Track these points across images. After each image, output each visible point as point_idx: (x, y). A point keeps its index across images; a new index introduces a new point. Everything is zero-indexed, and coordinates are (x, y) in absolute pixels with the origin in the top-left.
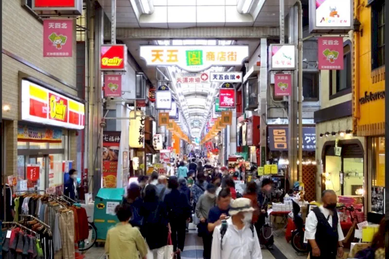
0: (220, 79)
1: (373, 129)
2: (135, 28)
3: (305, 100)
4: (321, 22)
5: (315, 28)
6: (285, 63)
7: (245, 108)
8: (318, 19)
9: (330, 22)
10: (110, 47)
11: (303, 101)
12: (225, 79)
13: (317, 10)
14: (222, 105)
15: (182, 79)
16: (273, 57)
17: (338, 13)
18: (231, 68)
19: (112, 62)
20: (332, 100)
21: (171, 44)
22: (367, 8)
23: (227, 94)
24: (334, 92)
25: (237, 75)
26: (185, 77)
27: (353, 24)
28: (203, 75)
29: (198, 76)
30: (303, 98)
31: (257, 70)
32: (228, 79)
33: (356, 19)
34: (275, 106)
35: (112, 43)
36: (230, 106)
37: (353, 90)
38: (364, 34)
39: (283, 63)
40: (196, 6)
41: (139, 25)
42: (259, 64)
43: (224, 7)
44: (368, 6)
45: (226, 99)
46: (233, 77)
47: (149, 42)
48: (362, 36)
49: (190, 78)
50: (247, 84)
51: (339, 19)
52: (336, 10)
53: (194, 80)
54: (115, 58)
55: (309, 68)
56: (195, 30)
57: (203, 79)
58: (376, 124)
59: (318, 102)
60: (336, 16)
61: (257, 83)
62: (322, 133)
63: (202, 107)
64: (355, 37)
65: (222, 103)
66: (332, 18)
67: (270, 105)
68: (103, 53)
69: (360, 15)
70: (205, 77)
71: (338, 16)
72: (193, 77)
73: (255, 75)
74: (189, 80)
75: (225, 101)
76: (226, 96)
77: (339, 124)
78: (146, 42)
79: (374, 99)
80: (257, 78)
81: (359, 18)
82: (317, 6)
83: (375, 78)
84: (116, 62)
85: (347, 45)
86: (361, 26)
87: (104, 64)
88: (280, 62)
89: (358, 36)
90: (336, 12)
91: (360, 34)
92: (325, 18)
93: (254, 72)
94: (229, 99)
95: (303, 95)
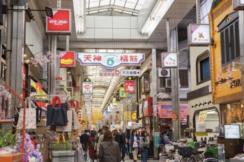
0: (127, 74)
1: (224, 99)
2: (74, 42)
3: (181, 87)
4: (194, 40)
5: (191, 44)
6: (172, 63)
7: (141, 93)
8: (193, 39)
9: (199, 40)
10: (66, 53)
11: (180, 88)
12: (130, 74)
13: (192, 34)
14: (127, 91)
15: (103, 74)
16: (164, 60)
17: (203, 36)
18: (132, 67)
19: (67, 62)
20: (198, 86)
21: (96, 52)
22: (218, 33)
23: (130, 84)
24: (199, 81)
25: (138, 72)
26: (105, 72)
27: (211, 41)
28: (116, 71)
29: (113, 72)
30: (180, 86)
31: (150, 68)
32: (132, 74)
33: (212, 39)
34: (161, 91)
35: (67, 50)
36: (131, 91)
37: (211, 78)
38: (217, 47)
39: (170, 63)
40: (113, 28)
41: (76, 40)
42: (151, 65)
43: (130, 29)
44: (218, 32)
45: (129, 87)
46: (135, 73)
47: (81, 50)
48: (215, 48)
49: (109, 73)
50: (143, 77)
51: (204, 39)
52: (202, 34)
53: (111, 75)
54: (69, 59)
55: (182, 67)
56: (112, 43)
57: (116, 74)
58: (225, 96)
59: (188, 88)
60: (202, 37)
61: (150, 77)
62: (193, 106)
63: (102, 97)
64: (212, 48)
65: (127, 90)
66: (200, 39)
67: (158, 90)
68: (62, 56)
69: (214, 36)
70: (117, 73)
71: (203, 37)
72: (110, 73)
73: (148, 72)
74: (107, 74)
75: (128, 88)
76: (129, 85)
77: (203, 99)
78: (80, 50)
79: (224, 82)
80: (149, 74)
81: (213, 38)
82: (192, 32)
83: (224, 71)
84: (70, 62)
85: (207, 53)
86: (215, 42)
87: (62, 63)
88: (168, 62)
89: (213, 48)
90: (202, 35)
91: (214, 46)
92: (196, 38)
93: (148, 69)
94: (131, 87)
95: (180, 84)
